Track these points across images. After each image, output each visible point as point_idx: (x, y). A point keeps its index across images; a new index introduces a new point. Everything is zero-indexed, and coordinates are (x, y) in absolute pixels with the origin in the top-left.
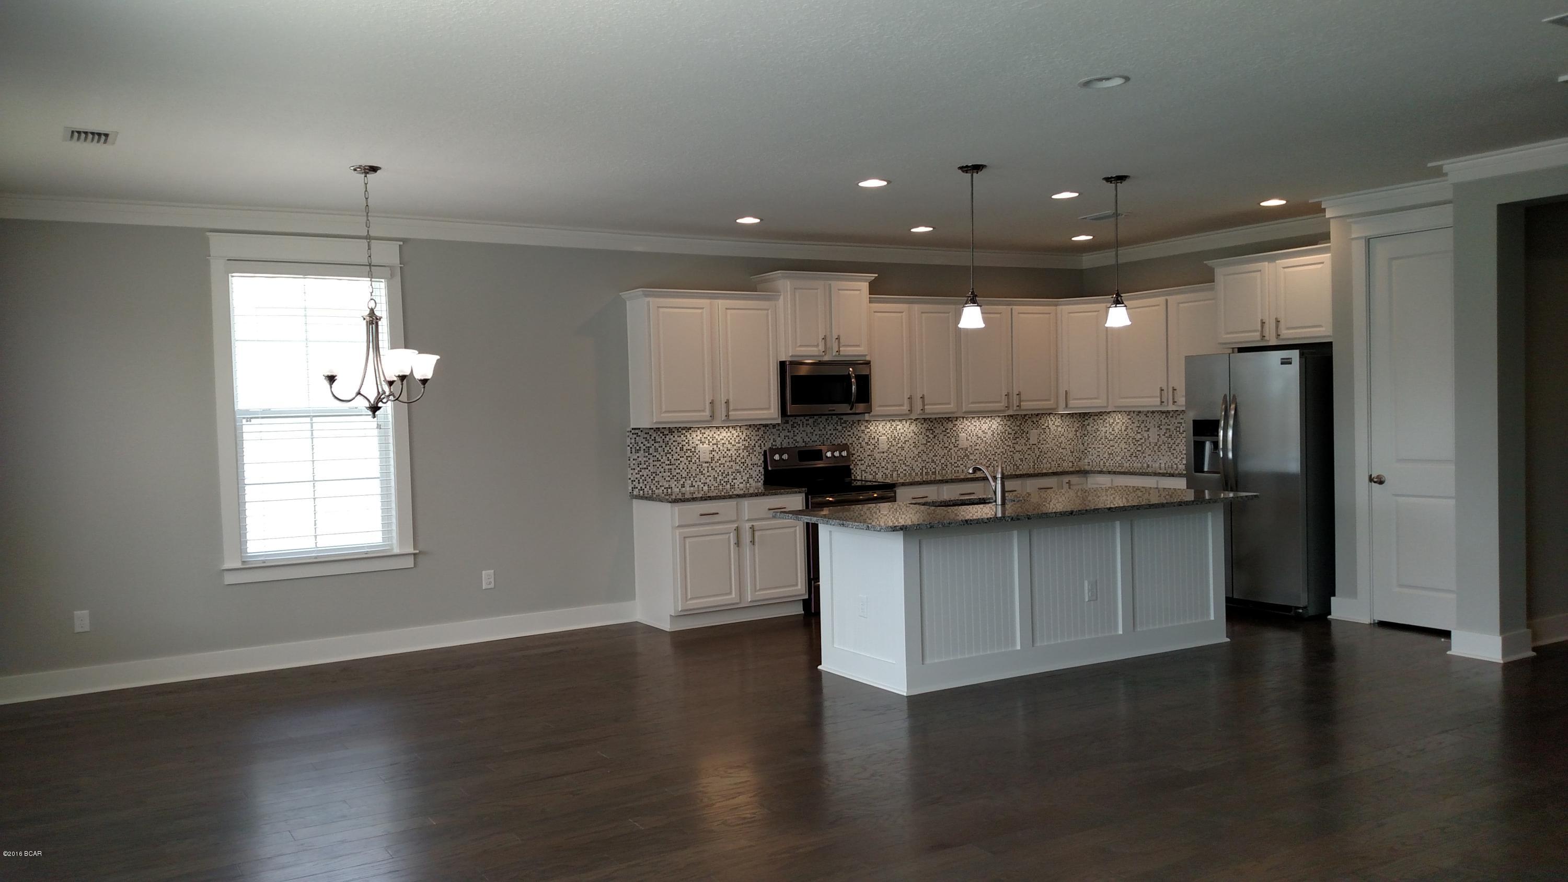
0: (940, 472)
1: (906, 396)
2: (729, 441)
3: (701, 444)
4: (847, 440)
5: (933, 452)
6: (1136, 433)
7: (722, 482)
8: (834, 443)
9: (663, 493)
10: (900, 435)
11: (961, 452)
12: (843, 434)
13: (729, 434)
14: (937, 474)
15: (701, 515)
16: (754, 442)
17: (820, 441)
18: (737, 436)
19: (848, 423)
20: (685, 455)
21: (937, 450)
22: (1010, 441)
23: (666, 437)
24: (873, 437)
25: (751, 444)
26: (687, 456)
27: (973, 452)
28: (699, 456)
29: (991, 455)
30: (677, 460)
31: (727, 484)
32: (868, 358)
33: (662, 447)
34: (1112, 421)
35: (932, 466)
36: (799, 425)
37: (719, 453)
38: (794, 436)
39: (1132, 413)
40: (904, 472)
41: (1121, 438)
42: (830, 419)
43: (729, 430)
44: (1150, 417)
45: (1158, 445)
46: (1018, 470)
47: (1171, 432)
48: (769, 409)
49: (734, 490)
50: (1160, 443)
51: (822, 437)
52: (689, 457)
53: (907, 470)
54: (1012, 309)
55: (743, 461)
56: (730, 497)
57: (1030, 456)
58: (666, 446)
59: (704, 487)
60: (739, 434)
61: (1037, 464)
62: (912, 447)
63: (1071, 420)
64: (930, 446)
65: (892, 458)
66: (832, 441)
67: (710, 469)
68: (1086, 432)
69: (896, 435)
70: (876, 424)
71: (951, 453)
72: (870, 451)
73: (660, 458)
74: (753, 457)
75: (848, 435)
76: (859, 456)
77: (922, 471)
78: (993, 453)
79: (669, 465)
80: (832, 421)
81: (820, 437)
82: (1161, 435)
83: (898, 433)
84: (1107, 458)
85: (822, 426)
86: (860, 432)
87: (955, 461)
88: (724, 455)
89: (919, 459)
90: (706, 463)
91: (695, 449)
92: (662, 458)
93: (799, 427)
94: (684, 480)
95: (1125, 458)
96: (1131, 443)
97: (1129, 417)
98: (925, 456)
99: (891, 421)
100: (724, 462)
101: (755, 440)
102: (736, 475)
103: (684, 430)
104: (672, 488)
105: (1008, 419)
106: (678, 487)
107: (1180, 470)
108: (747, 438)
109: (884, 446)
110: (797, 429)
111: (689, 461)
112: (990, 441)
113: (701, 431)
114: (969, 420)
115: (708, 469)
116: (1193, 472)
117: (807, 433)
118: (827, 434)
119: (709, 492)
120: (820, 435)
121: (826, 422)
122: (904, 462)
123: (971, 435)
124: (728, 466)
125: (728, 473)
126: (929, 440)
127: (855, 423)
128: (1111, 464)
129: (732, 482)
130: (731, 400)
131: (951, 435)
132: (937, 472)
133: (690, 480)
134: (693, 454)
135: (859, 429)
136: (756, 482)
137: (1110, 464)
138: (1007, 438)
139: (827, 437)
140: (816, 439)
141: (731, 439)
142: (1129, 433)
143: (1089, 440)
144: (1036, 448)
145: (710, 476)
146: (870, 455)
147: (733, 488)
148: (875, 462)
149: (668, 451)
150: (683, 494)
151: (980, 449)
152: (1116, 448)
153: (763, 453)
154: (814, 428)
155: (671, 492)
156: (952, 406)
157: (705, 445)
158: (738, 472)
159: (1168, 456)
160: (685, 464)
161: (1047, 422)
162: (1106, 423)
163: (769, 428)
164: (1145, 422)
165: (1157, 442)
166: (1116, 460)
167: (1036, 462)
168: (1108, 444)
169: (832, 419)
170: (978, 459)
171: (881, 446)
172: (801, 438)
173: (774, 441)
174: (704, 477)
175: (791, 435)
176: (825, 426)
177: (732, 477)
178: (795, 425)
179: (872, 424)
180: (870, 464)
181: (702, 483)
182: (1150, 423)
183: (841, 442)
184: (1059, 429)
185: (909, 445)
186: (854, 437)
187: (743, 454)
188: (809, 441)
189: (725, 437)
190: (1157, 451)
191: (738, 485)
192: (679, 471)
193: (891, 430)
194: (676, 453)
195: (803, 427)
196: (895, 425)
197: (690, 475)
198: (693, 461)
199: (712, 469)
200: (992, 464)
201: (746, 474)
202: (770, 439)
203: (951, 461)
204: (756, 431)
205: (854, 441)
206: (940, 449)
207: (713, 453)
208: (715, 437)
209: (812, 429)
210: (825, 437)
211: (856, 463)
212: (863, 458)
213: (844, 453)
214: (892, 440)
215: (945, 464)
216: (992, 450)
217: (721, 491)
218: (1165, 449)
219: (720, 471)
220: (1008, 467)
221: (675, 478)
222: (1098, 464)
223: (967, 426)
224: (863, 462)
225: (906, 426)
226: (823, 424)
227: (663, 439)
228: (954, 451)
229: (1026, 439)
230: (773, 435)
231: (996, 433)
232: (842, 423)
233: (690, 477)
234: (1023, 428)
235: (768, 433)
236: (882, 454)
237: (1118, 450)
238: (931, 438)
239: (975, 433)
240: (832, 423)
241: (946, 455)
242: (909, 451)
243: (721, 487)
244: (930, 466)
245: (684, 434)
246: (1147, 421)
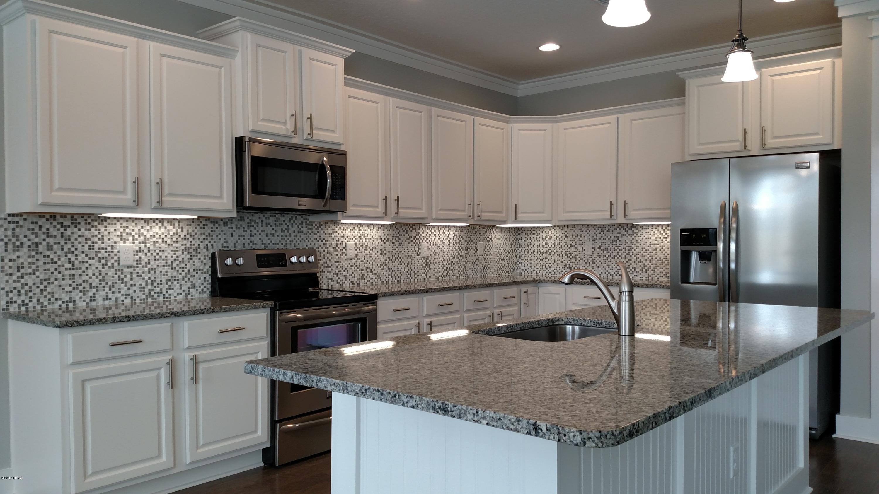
0: (405, 281)
1: (381, 197)
2: (163, 239)
3: (122, 242)
4: (313, 244)
5: (399, 260)
6: (569, 246)
7: (152, 293)
8: (299, 246)
9: (60, 309)
10: (367, 241)
11: (423, 261)
12: (309, 237)
13: (163, 230)
14: (402, 283)
15: (113, 345)
16: (198, 242)
17: (282, 244)
18: (174, 233)
19: (314, 225)
20: (96, 255)
21: (401, 258)
22: (463, 252)
23: (66, 230)
24: (340, 242)
25: (194, 245)
26: (100, 258)
27: (433, 261)
28: (119, 258)
29: (447, 264)
30: (83, 262)
31: (158, 296)
32: (343, 148)
33: (59, 243)
34: (545, 235)
35: (397, 275)
36: (258, 223)
37: (149, 254)
38: (251, 237)
39: (566, 228)
40: (371, 281)
41: (555, 251)
42: (294, 219)
43: (163, 225)
44: (584, 231)
45: (593, 257)
46: (469, 280)
47: (607, 246)
48: (220, 197)
49: (170, 304)
50: (595, 256)
51: (284, 239)
52: (103, 258)
53: (374, 278)
54: (474, 119)
55: (183, 265)
56: (162, 316)
57: (478, 266)
58: (66, 243)
59: (125, 300)
60: (177, 230)
61: (483, 273)
62: (378, 254)
63: (508, 233)
64: (396, 254)
65: (360, 266)
66: (297, 244)
67: (134, 275)
68: (519, 246)
69: (364, 241)
70: (344, 228)
71: (414, 261)
72: (337, 257)
73: (56, 259)
74: (197, 261)
75: (314, 239)
76: (326, 263)
77: (388, 280)
78: (450, 262)
79: (70, 269)
80: (296, 222)
81: (282, 239)
82: (596, 248)
83: (366, 239)
84: (539, 269)
85: (284, 227)
86: (328, 235)
87: (418, 270)
88: (155, 257)
89: (385, 267)
90: (128, 267)
91: (112, 248)
92: (59, 259)
93: (258, 226)
94: (94, 290)
95: (558, 269)
96: (564, 255)
97: (563, 232)
98: (391, 264)
99: (359, 226)
100: (155, 266)
101: (199, 239)
102: (172, 283)
103: (96, 221)
104: (74, 301)
105: (461, 230)
106: (84, 301)
107: (616, 280)
108: (188, 236)
109: (351, 252)
110: (255, 229)
111: (103, 264)
112: (447, 250)
113: (121, 224)
114: (430, 229)
115: (132, 276)
116: (680, 283)
117: (267, 234)
118: (290, 237)
119: (132, 307)
120: (282, 236)
121: (290, 222)
122: (371, 270)
123: (432, 245)
124: (161, 272)
125: (161, 281)
126: (395, 247)
127: (322, 225)
128: (544, 274)
129: (167, 292)
130: (166, 180)
131: (414, 243)
132: (402, 281)
133: (104, 290)
134: (109, 255)
135: (326, 232)
136: (200, 293)
137: (542, 274)
138: (461, 248)
139: (290, 239)
140: (278, 242)
141: (166, 236)
142: (563, 246)
143: (521, 253)
144: (482, 258)
145: (135, 285)
146: (337, 262)
147: (167, 301)
148: (342, 269)
149: (69, 249)
150: (93, 311)
151: (438, 258)
152: (548, 260)
153: (210, 256)
154: (275, 229)
155: (74, 308)
156: (423, 211)
157: (128, 244)
158: (175, 280)
159: (603, 267)
160: (97, 268)
161: (491, 235)
162: (539, 237)
163: (219, 225)
164: (579, 237)
165: (592, 254)
166: (548, 271)
167: (482, 271)
168: (541, 256)
169: (296, 220)
170: (437, 268)
171: (349, 252)
172: (260, 239)
173: (226, 241)
174: (126, 286)
175: (247, 235)
176: (288, 226)
177: (167, 286)
178: (253, 223)
179: (340, 228)
180: (337, 272)
181: (122, 295)
182: (584, 237)
183: (307, 246)
184: (500, 242)
185: (376, 252)
186: (320, 241)
187: (183, 256)
188: (269, 244)
189: (157, 233)
190: (591, 263)
191: (175, 297)
192: (87, 278)
193: (359, 235)
194: (83, 252)
195: (262, 226)
196: (362, 230)
197: (104, 283)
198: (109, 264)
199: (137, 276)
200: (449, 274)
201: (186, 282)
202: (220, 239)
203: (414, 270)
204: (201, 228)
205: (320, 246)
206: (404, 257)
207: (140, 254)
208: (143, 233)
209: (273, 229)
210: (288, 239)
211: (322, 270)
212: (330, 265)
213: (312, 259)
214: (359, 246)
215: (409, 272)
216: (449, 260)
217: (150, 305)
218: (600, 261)
219: (149, 278)
220: (461, 277)
221: (81, 288)
222: (530, 274)
223: (428, 235)
224: (330, 269)
225: (374, 232)
226: (286, 224)
227: (62, 233)
228: (417, 259)
229: (475, 250)
230: (225, 234)
231: (452, 243)
232: (308, 225)
233: (104, 287)
234: (473, 239)
235: (217, 231)
236: (349, 261)
237: (551, 261)
238: (397, 246)
239: (435, 242)
240: (296, 224)
241: (410, 263)
242: (376, 258)
243: (150, 300)
244: (396, 275)
245: (96, 227)
246: (581, 235)
